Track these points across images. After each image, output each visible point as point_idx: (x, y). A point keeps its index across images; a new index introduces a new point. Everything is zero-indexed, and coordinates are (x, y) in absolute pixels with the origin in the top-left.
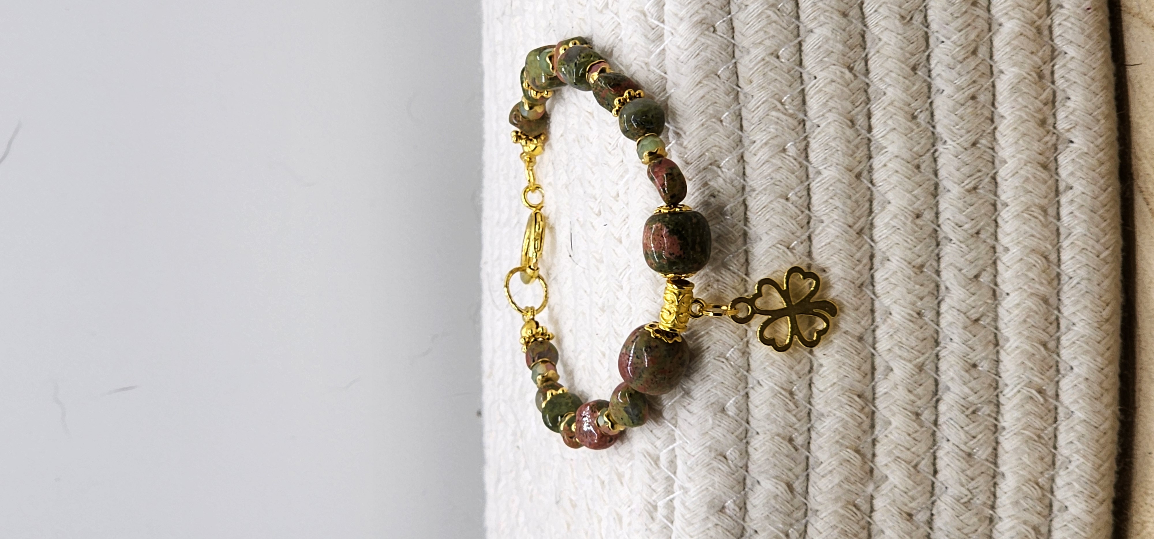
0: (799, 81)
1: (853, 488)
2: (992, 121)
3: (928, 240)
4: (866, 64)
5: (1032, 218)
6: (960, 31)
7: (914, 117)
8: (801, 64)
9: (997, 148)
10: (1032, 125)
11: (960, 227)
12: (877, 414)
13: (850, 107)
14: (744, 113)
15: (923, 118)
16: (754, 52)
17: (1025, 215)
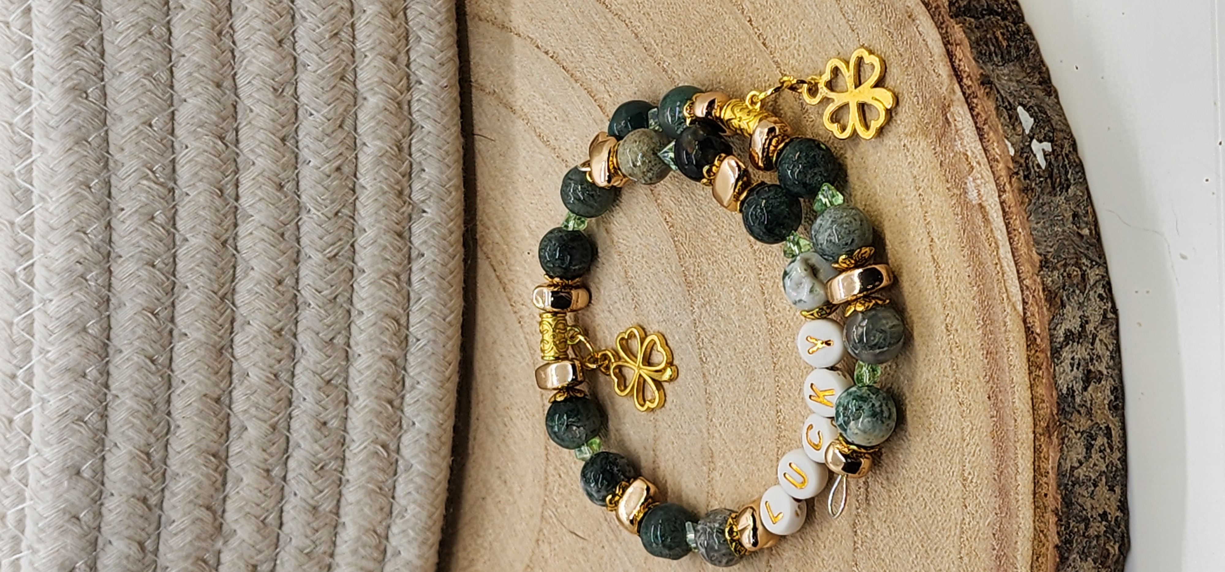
0: (171, 150)
1: (204, 545)
2: (354, 190)
3: (288, 305)
4: (237, 135)
5: (388, 285)
6: (329, 105)
7: (281, 187)
8: (172, 133)
9: (356, 217)
10: (391, 196)
11: (320, 292)
12: (230, 473)
13: (219, 175)
14: (113, 181)
15: (289, 187)
16: (127, 120)
17: (382, 282)
